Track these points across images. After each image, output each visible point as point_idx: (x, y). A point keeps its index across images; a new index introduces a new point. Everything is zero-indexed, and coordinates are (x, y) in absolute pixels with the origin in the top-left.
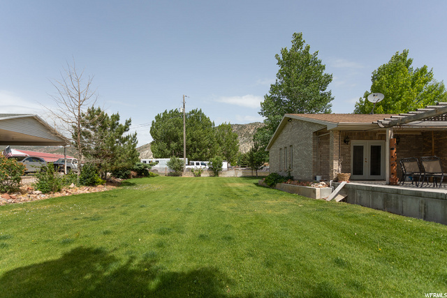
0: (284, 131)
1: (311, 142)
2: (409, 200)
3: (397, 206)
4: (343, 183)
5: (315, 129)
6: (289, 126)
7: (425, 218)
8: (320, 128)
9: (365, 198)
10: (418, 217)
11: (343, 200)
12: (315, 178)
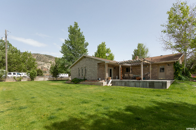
0: (81, 61)
1: (97, 67)
2: (132, 83)
3: (128, 85)
4: (111, 80)
5: (99, 62)
6: (85, 60)
7: (135, 87)
8: (101, 62)
9: (119, 84)
10: (134, 87)
11: (112, 85)
12: (99, 79)
